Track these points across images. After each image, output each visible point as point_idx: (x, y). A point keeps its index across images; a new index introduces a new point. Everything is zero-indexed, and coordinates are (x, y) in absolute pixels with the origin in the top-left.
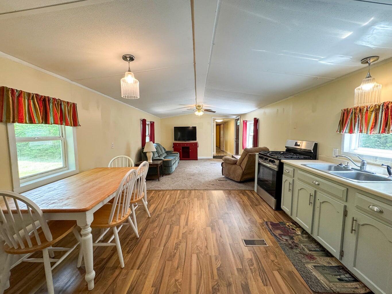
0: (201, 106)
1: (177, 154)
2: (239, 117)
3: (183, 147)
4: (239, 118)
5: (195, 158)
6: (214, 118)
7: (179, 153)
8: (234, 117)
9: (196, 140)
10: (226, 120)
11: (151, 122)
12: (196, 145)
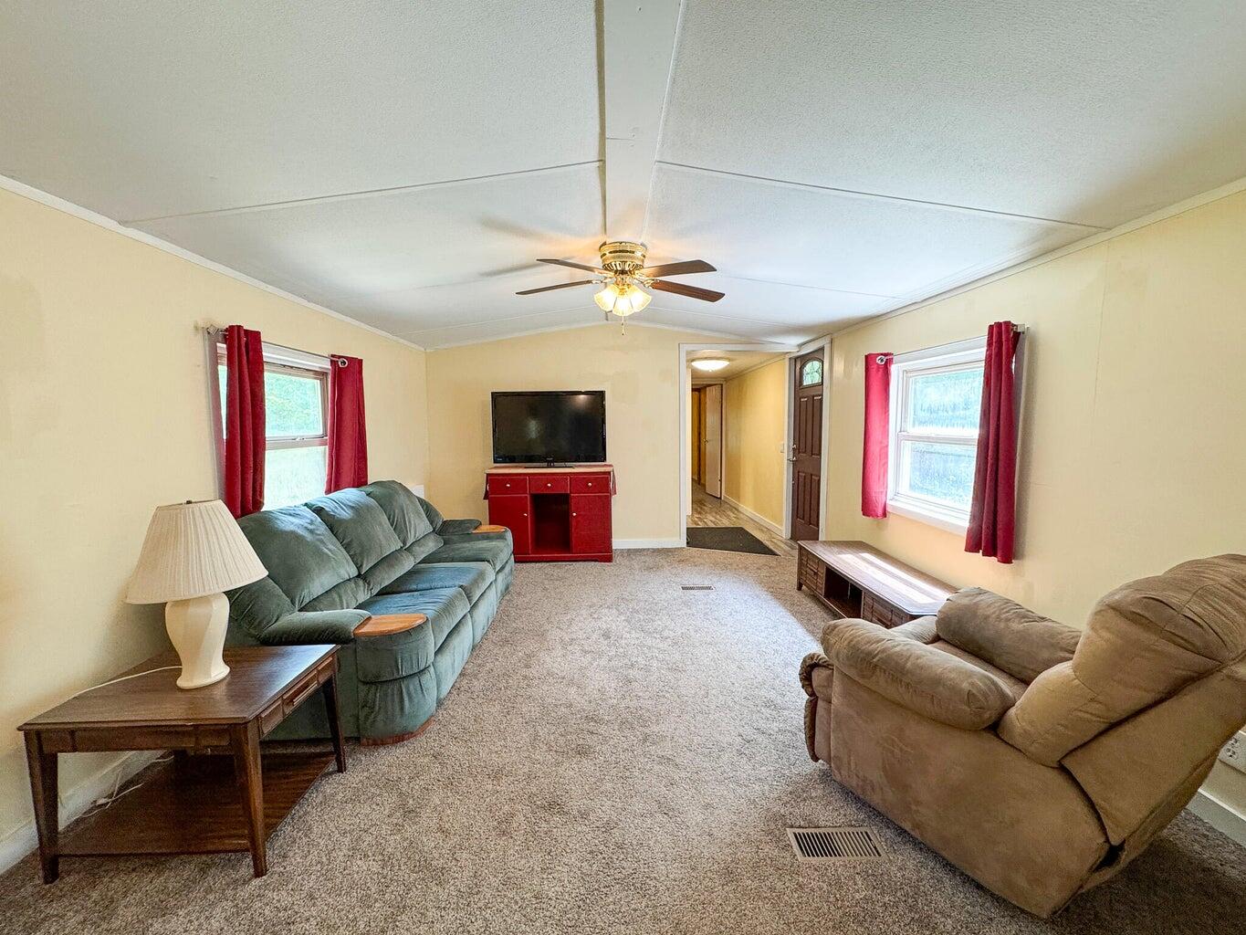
0: (638, 254)
1: (501, 537)
2: (824, 342)
3: (535, 498)
4: (822, 349)
5: (598, 548)
6: (690, 347)
7: (509, 535)
8: (791, 344)
9: (605, 460)
10: (742, 362)
11: (334, 359)
12: (603, 484)
